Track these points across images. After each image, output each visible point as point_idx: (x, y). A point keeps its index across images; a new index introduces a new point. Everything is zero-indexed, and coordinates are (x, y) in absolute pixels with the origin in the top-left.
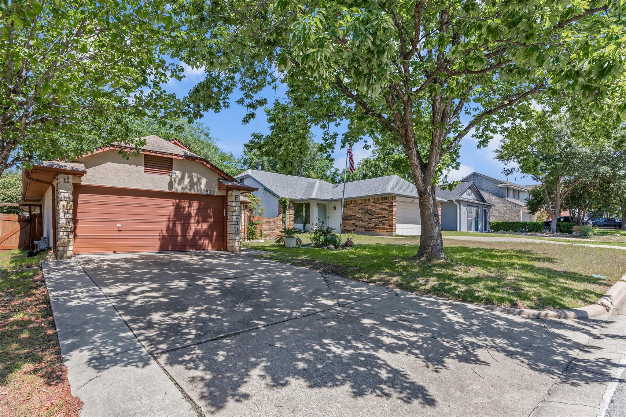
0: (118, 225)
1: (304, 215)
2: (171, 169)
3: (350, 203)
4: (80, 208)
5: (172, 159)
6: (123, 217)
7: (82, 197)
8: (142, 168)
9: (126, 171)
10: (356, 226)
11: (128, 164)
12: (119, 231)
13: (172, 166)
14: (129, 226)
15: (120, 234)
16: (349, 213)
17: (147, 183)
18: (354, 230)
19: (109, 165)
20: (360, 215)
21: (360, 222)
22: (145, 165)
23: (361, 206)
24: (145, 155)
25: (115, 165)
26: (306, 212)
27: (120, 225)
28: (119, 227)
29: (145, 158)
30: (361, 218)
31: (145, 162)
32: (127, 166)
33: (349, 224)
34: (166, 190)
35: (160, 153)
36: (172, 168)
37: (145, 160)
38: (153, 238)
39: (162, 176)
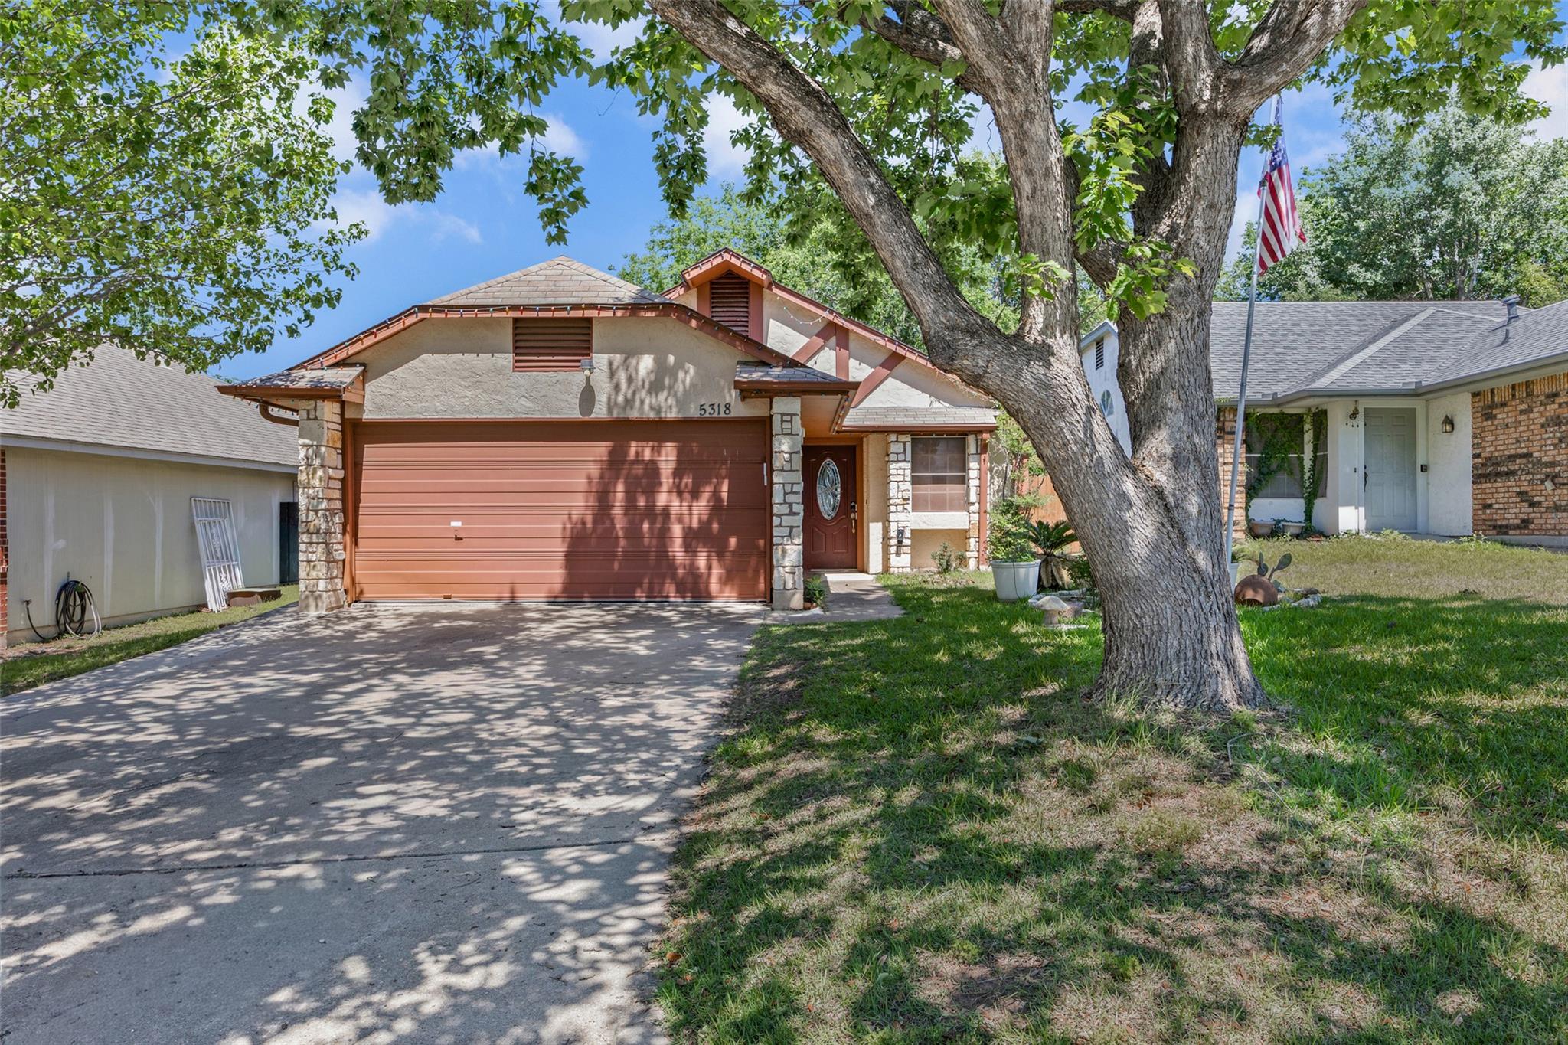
0: (454, 524)
1: (1307, 464)
2: (587, 350)
3: (1506, 395)
4: (368, 480)
5: (589, 320)
6: (465, 502)
7: (372, 453)
8: (507, 359)
9: (466, 374)
10: (1532, 504)
11: (471, 352)
12: (457, 539)
13: (590, 341)
14: (480, 525)
15: (459, 548)
16: (1499, 444)
17: (523, 402)
18: (1526, 523)
19: (427, 361)
20: (1549, 454)
21: (1549, 485)
22: (516, 348)
23: (1552, 409)
24: (516, 320)
25: (439, 359)
26: (1315, 450)
27: (456, 524)
28: (456, 529)
29: (515, 328)
30: (1552, 464)
31: (515, 341)
32: (470, 357)
33: (1502, 492)
34: (576, 415)
35: (545, 307)
36: (589, 349)
37: (515, 335)
38: (544, 558)
39: (560, 376)
